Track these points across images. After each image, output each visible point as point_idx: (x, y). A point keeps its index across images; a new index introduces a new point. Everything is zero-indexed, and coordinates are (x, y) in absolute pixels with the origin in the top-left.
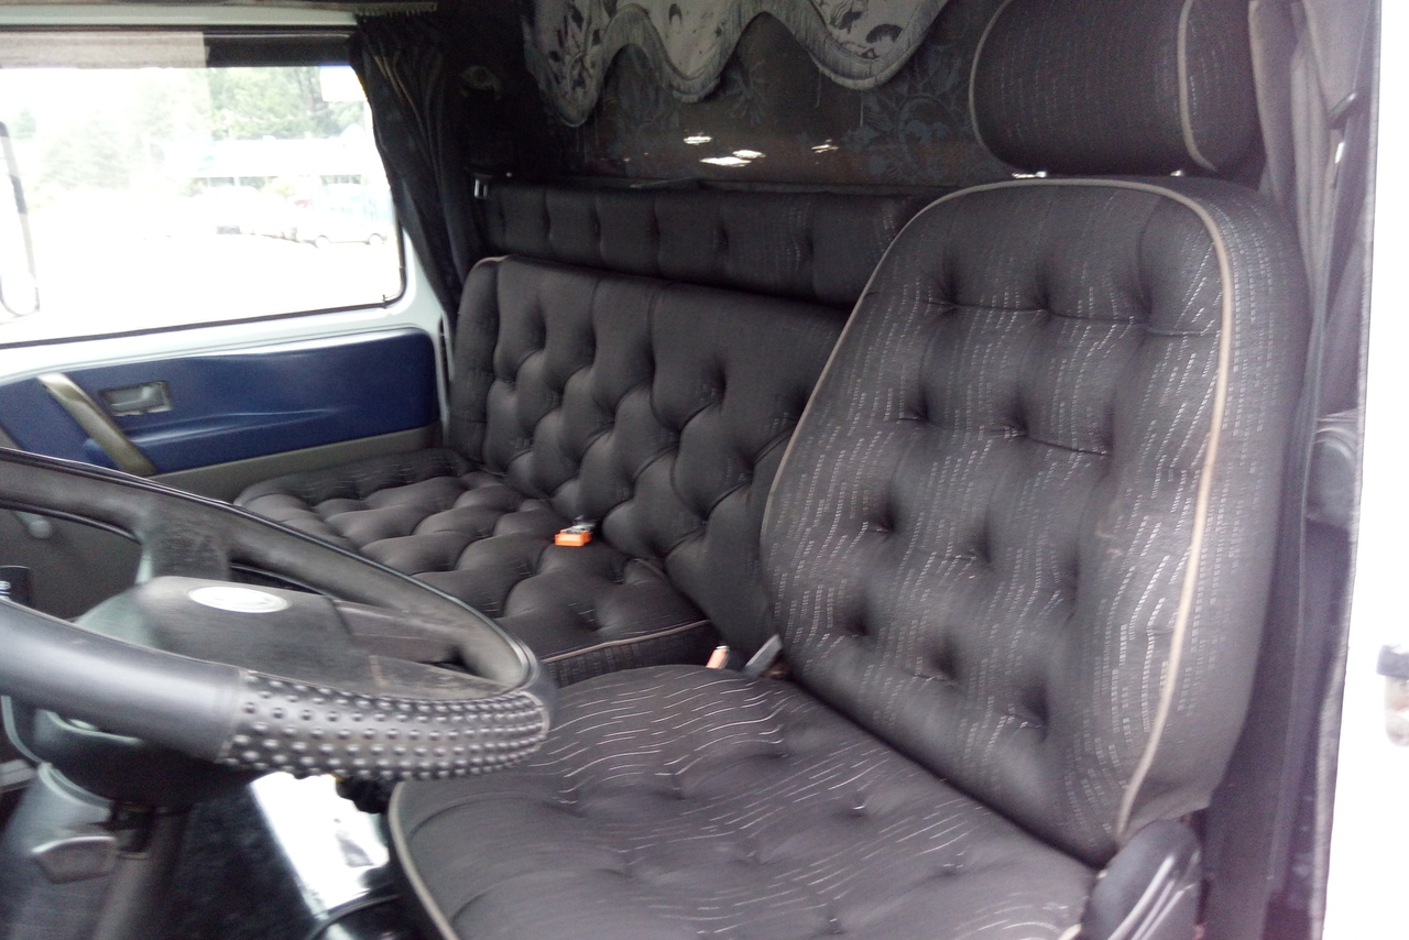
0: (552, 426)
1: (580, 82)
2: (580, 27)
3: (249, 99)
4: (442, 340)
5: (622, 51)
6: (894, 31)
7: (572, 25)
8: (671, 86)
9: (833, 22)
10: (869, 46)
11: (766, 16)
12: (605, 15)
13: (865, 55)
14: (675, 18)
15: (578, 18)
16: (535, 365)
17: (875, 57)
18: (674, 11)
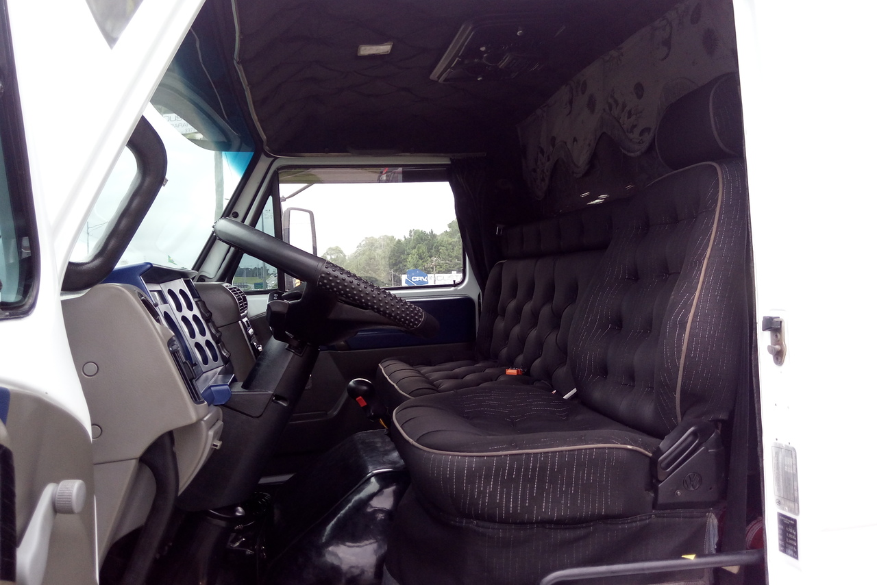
0: (516, 330)
1: (543, 180)
2: (543, 155)
3: (446, 251)
4: (479, 303)
5: (557, 161)
6: (648, 130)
7: (540, 155)
8: (573, 173)
9: (628, 131)
10: (641, 138)
11: (604, 133)
12: (551, 148)
13: (639, 143)
14: (575, 143)
15: (542, 152)
16: (512, 305)
17: (643, 142)
18: (575, 140)
